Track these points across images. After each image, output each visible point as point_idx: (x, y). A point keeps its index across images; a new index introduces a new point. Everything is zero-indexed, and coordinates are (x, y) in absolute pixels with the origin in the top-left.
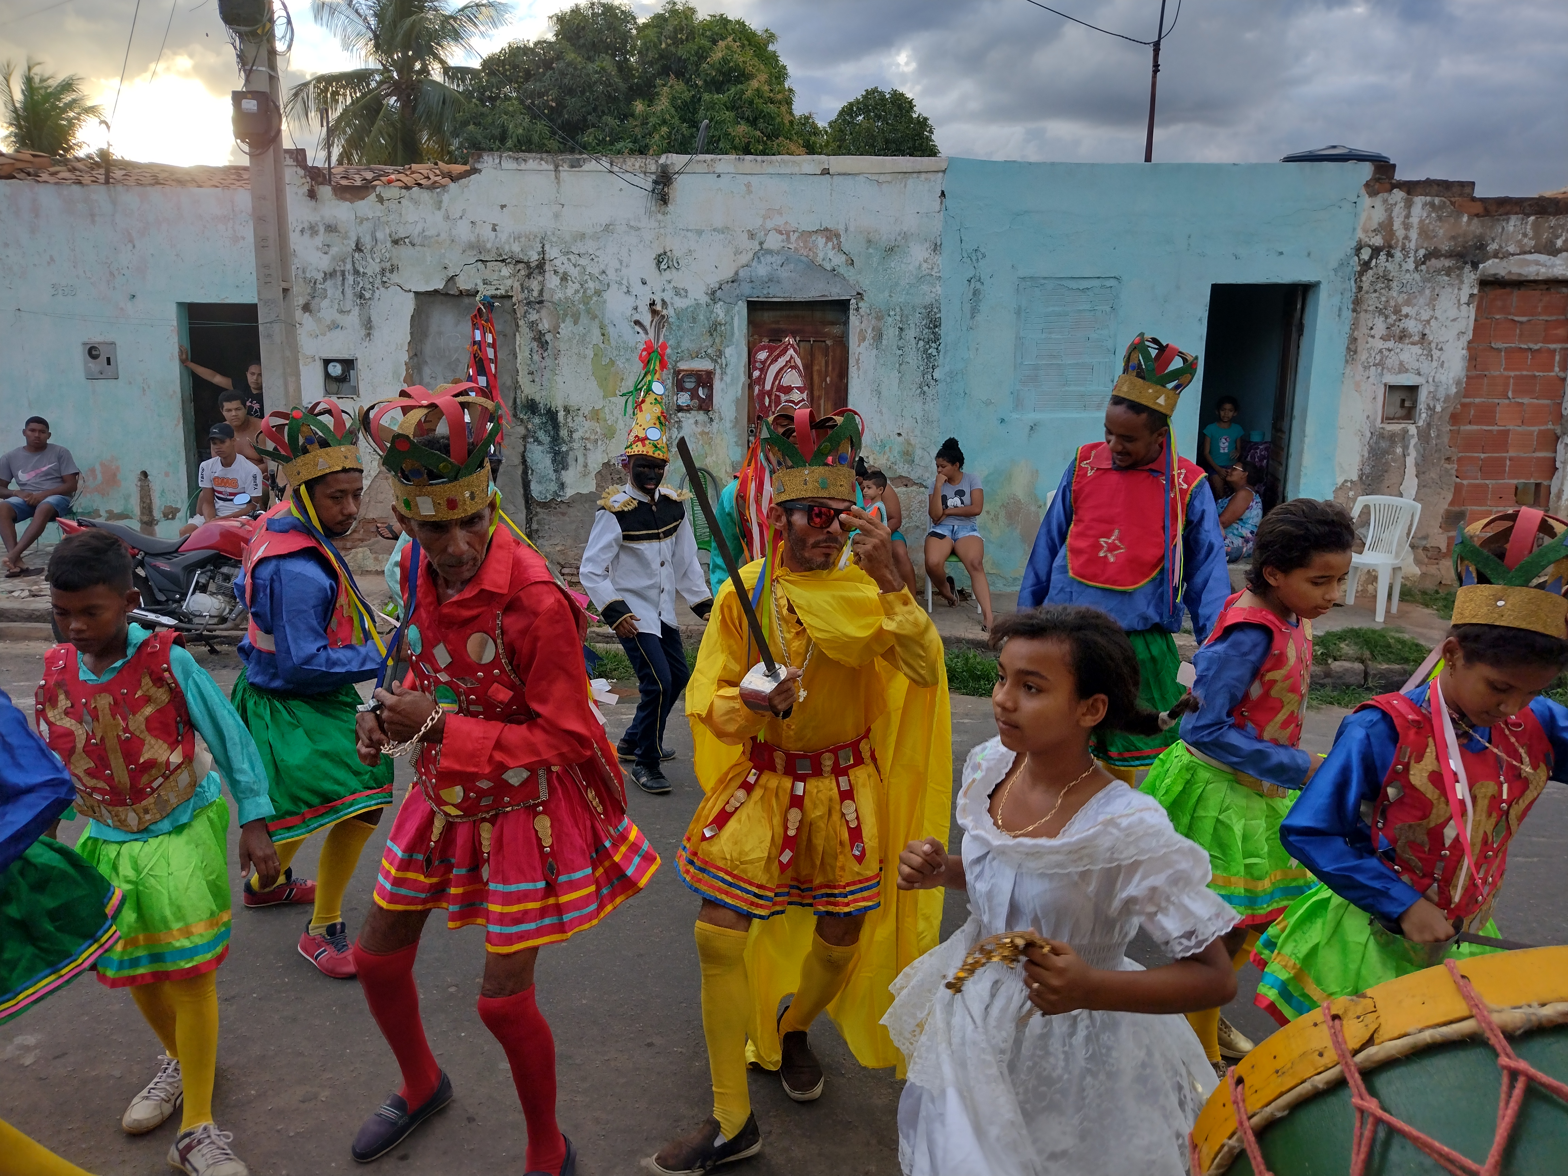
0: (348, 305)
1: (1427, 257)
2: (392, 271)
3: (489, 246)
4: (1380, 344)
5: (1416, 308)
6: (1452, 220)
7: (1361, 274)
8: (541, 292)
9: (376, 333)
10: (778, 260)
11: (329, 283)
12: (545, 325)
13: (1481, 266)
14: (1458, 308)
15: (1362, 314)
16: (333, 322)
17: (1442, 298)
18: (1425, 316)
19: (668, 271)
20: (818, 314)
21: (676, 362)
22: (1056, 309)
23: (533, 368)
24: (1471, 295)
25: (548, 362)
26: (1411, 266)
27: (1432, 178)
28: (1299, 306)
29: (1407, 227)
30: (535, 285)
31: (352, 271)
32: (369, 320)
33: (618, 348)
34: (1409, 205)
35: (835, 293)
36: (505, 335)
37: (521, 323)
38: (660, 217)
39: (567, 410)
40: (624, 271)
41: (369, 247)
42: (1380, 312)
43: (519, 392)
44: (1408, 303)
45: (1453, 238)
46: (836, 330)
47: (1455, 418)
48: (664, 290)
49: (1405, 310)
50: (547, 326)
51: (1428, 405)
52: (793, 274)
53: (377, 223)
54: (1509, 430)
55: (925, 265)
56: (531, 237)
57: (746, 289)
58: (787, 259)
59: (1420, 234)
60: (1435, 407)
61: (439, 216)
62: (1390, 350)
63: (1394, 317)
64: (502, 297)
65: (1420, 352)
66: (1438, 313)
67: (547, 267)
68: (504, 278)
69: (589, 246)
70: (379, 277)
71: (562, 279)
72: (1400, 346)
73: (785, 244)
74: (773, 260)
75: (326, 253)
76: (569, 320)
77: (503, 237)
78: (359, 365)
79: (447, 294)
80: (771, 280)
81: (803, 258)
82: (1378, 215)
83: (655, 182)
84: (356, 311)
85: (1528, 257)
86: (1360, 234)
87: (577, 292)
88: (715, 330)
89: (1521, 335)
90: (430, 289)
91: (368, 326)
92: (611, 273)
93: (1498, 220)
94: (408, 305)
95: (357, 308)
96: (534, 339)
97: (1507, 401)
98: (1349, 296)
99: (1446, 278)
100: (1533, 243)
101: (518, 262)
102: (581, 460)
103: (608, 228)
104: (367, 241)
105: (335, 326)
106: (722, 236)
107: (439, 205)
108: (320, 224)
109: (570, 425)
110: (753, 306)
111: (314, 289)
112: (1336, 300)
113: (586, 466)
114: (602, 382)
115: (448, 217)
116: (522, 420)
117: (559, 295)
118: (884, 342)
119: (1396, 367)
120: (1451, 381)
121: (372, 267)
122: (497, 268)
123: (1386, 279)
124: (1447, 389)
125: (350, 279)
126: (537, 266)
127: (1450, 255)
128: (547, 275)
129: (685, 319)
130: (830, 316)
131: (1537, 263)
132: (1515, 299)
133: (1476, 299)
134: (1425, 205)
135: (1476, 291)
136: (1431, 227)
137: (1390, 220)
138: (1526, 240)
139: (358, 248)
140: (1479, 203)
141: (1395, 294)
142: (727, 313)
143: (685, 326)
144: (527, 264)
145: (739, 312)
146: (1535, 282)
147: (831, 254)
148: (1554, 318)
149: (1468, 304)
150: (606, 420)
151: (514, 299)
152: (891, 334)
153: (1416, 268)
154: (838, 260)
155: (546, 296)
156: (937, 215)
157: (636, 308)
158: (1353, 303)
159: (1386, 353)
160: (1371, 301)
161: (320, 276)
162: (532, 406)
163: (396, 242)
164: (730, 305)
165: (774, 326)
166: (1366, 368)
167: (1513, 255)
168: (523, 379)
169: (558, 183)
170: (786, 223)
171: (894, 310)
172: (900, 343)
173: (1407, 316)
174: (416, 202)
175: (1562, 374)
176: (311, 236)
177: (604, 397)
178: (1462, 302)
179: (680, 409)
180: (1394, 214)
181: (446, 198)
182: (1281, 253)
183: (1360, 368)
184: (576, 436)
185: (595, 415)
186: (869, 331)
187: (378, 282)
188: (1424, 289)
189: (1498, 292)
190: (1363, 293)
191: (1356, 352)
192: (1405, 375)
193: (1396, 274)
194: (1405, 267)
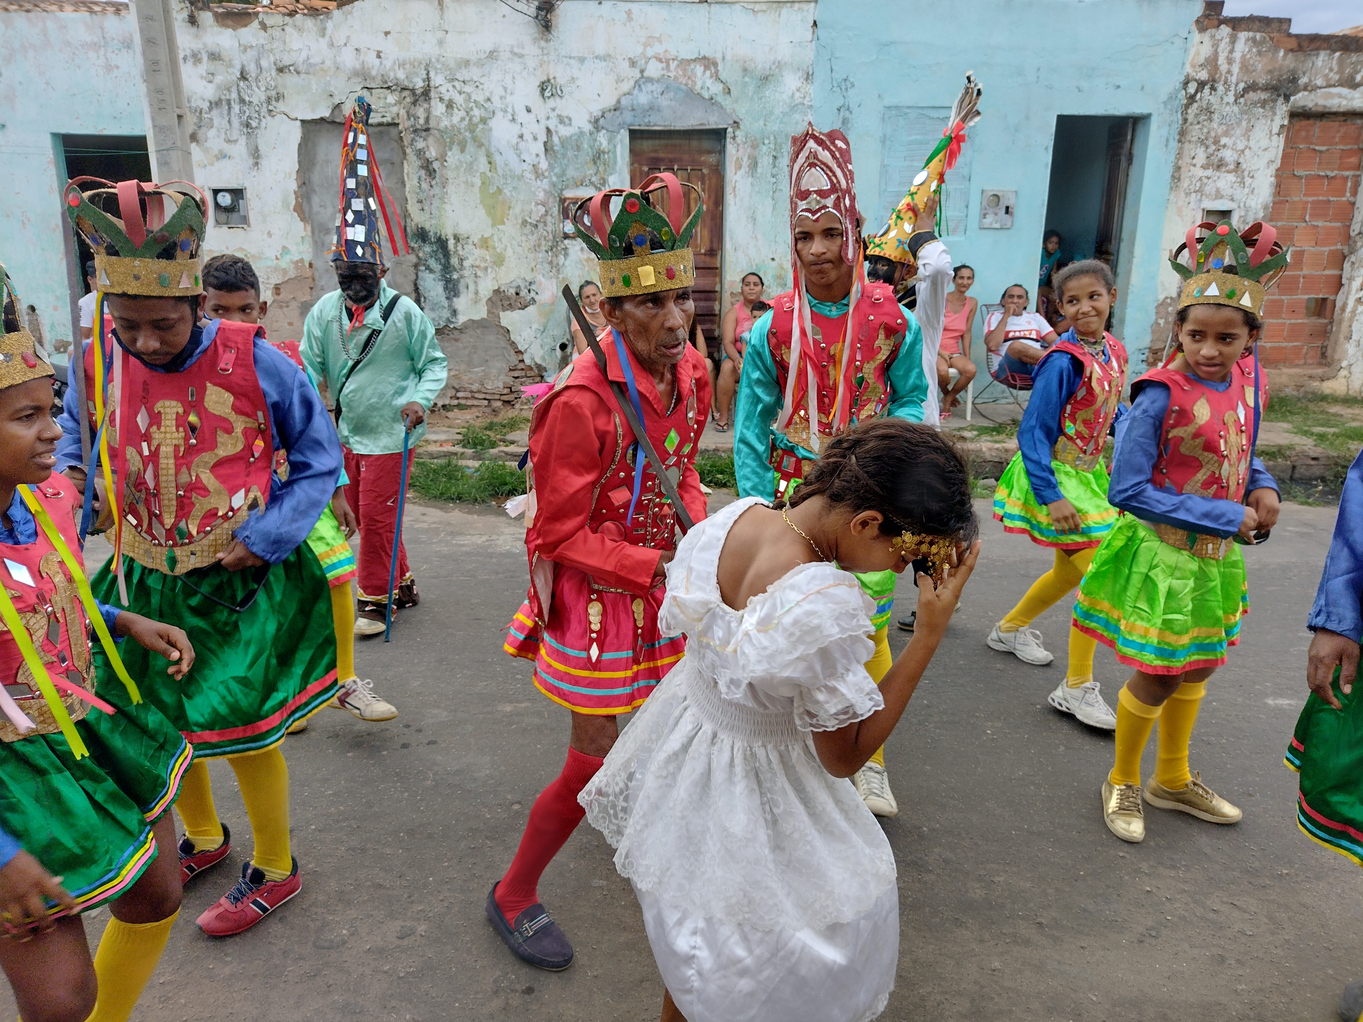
0: (235, 134)
1: (1246, 90)
2: (277, 99)
3: (374, 73)
4: (1200, 172)
5: (1233, 139)
6: (1270, 55)
7: (1187, 106)
8: (427, 120)
9: (264, 162)
10: (658, 88)
11: (215, 112)
12: (432, 153)
13: (1292, 98)
14: (1270, 138)
15: (1186, 145)
16: (221, 152)
17: (1257, 129)
18: (1240, 146)
19: (552, 99)
20: (695, 143)
21: (562, 190)
22: (919, 137)
23: (422, 196)
24: (1282, 126)
25: (436, 190)
26: (1231, 98)
27: (1255, 14)
28: (1129, 137)
29: (1230, 61)
30: (420, 112)
31: (237, 100)
32: (257, 149)
33: (504, 177)
34: (1233, 40)
35: (713, 121)
36: (393, 163)
37: (408, 151)
38: (543, 43)
39: (457, 238)
40: (509, 98)
41: (253, 75)
42: (1201, 142)
43: (408, 220)
44: (1226, 134)
45: (1270, 72)
46: (712, 159)
48: (548, 118)
49: (1224, 141)
50: (434, 154)
52: (673, 103)
53: (262, 51)
55: (797, 95)
56: (416, 64)
57: (628, 117)
58: (667, 87)
59: (1241, 69)
61: (323, 43)
62: (1208, 178)
63: (1214, 148)
64: (389, 125)
65: (1234, 179)
66: (1252, 144)
67: (433, 94)
68: (390, 105)
69: (474, 73)
70: (265, 105)
71: (447, 107)
72: (1218, 174)
73: (665, 72)
74: (654, 88)
75: (210, 82)
76: (456, 149)
77: (388, 64)
78: (248, 194)
79: (333, 122)
80: (651, 108)
81: (683, 87)
82: (1206, 51)
83: (539, 8)
84: (243, 140)
85: (1333, 90)
86: (1188, 69)
87: (463, 119)
88: (599, 158)
89: (1320, 163)
90: (317, 116)
91: (256, 155)
92: (495, 99)
93: (1309, 55)
94: (295, 133)
95: (244, 137)
96: (422, 167)
97: (1303, 225)
98: (1176, 127)
99: (1261, 110)
100: (1337, 77)
101: (404, 89)
102: (472, 287)
103: (492, 55)
104: (252, 69)
105: (222, 156)
106: (604, 64)
107: (323, 32)
108: (203, 52)
109: (461, 253)
110: (635, 135)
111: (200, 119)
112: (1164, 131)
113: (477, 293)
114: (491, 210)
115: (332, 45)
116: (413, 249)
117: (445, 123)
118: (759, 170)
119: (1213, 193)
120: (1260, 206)
121: (258, 96)
122: (382, 96)
123: (1208, 111)
125: (236, 108)
126: (423, 94)
127: (1266, 88)
128: (433, 102)
129: (569, 147)
130: (706, 144)
131: (1340, 96)
132: (1317, 130)
133: (1286, 129)
134: (1248, 40)
135: (1286, 122)
136: (1251, 62)
137: (1216, 54)
138: (1331, 75)
139: (243, 77)
140: (1294, 39)
141: (1215, 126)
142: (610, 141)
143: (570, 154)
144: (413, 91)
145: (621, 141)
146: (1336, 114)
147: (709, 82)
148: (1349, 147)
149: (1279, 135)
150: (495, 248)
151: (401, 127)
152: (765, 162)
153: (1236, 101)
154: (716, 89)
155: (432, 124)
156: (809, 44)
157: (521, 136)
158: (1179, 134)
159: (1205, 180)
160: (1195, 132)
161: (205, 106)
162: (422, 235)
163: (281, 70)
164: (612, 134)
165: (653, 155)
166: (1188, 194)
167: (1320, 88)
168: (413, 208)
169: (442, 9)
170: (666, 51)
171: (769, 138)
172: (774, 171)
173: (1224, 146)
174: (300, 30)
175: (1352, 199)
176: (195, 63)
177: (493, 225)
178: (1274, 132)
179: (566, 236)
180: (1220, 49)
181: (330, 25)
182: (1118, 87)
183: (1183, 195)
184: (466, 263)
185: (485, 243)
186: (745, 159)
187: (264, 111)
188: (1241, 121)
189: (1304, 123)
190: (1188, 124)
191: (1179, 180)
192: (1220, 201)
193: (1217, 107)
194: (1226, 99)
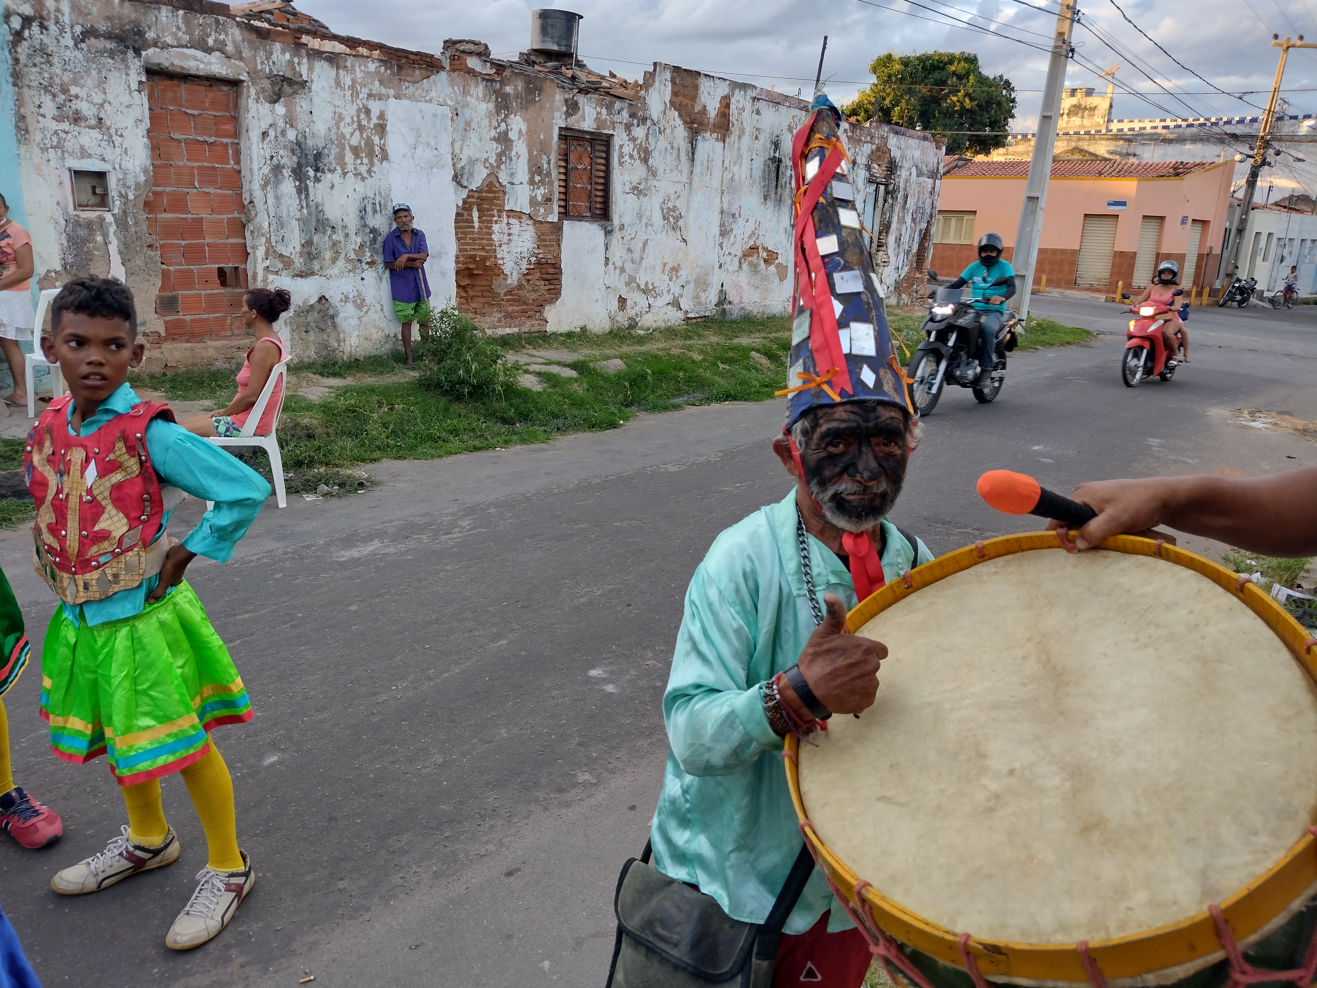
1: (85, 35)
4: (54, 125)
5: (85, 89)
13: (143, 53)
14: (132, 95)
15: (25, 89)
17: (111, 81)
18: (98, 99)
24: (140, 83)
44: (75, 82)
45: (109, 18)
47: (148, 206)
49: (74, 90)
51: (120, 192)
54: (202, 218)
60: (127, 194)
62: (67, 133)
65: (100, 137)
66: (110, 97)
72: (77, 128)
85: (186, 51)
89: (195, 128)
93: (150, 8)
97: (195, 191)
98: (6, 67)
99: (110, 61)
100: (187, 37)
120: (138, 169)
123: (45, 53)
124: (136, 177)
127: (109, 36)
131: (196, 59)
132: (183, 92)
133: (146, 87)
135: (144, 79)
138: (180, 34)
141: (58, 71)
146: (198, 77)
148: (221, 114)
149: (139, 92)
153: (76, 45)
158: (12, 76)
160: (33, 76)
166: (45, 150)
167: (172, 47)
173: (77, 97)
175: (236, 167)
178: (133, 89)
183: (37, 150)
188: (89, 69)
189: (168, 83)
190: (21, 65)
191: (27, 131)
192: (89, 161)
193: (54, 49)
194: (63, 42)
